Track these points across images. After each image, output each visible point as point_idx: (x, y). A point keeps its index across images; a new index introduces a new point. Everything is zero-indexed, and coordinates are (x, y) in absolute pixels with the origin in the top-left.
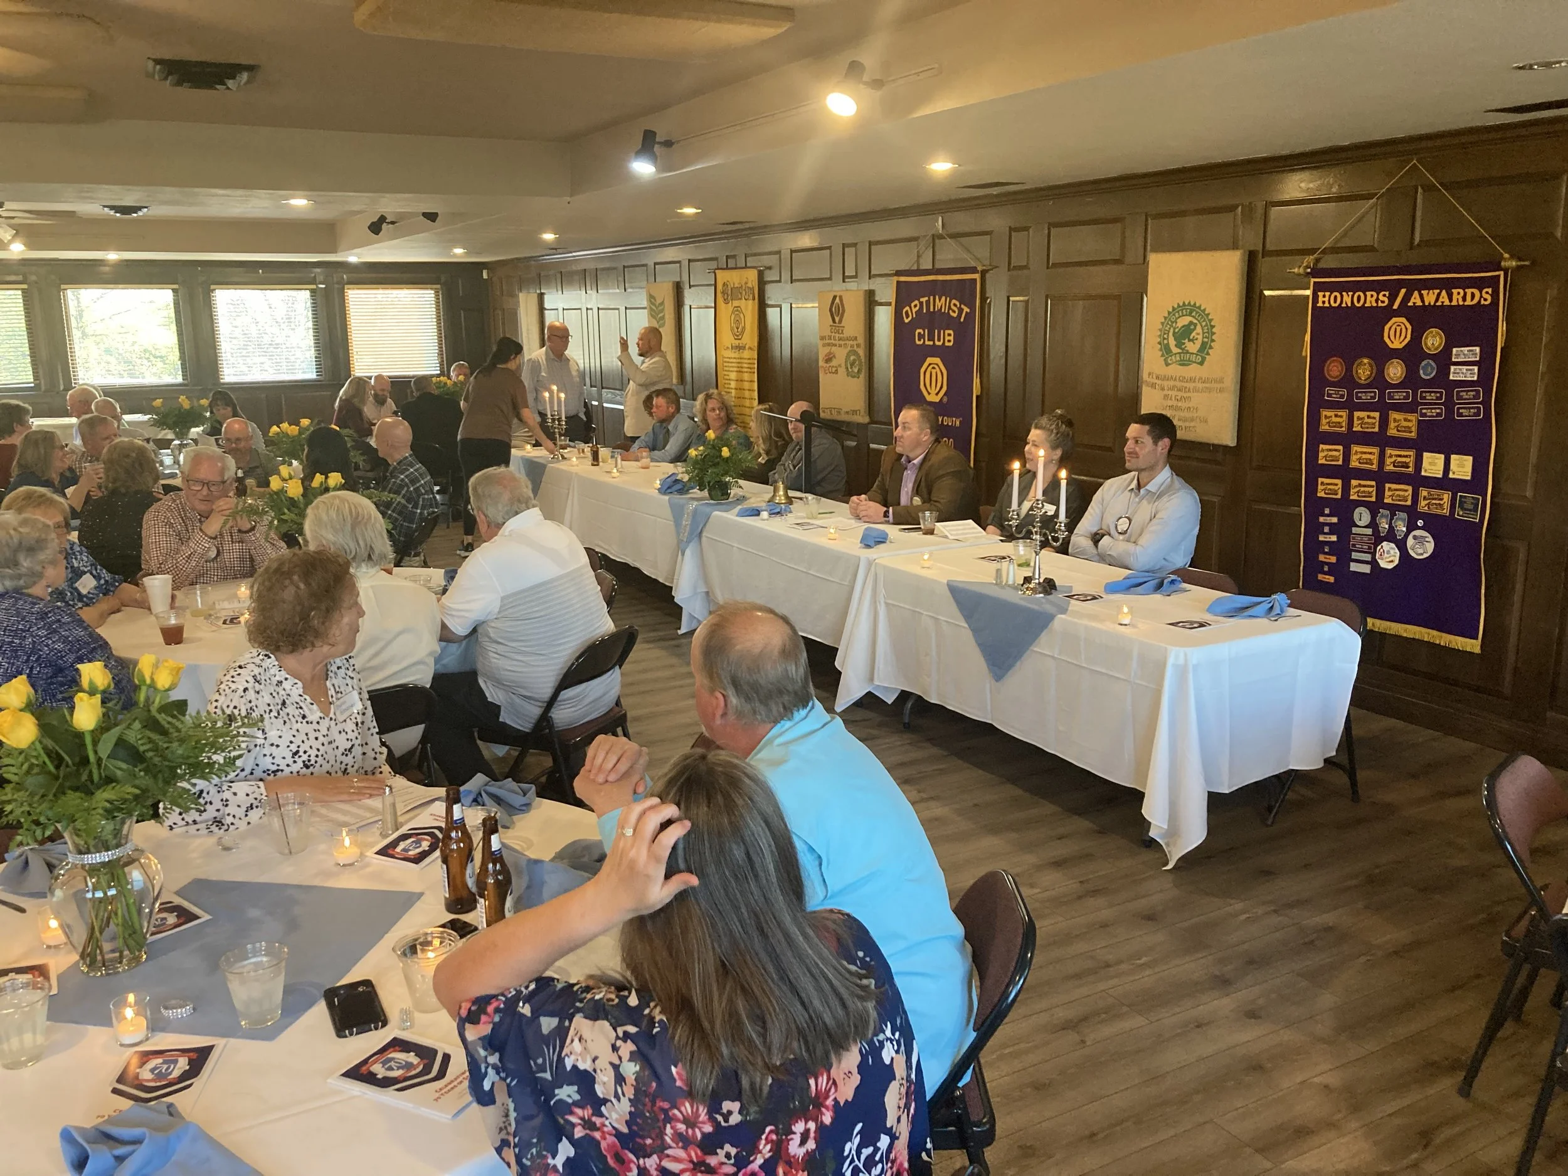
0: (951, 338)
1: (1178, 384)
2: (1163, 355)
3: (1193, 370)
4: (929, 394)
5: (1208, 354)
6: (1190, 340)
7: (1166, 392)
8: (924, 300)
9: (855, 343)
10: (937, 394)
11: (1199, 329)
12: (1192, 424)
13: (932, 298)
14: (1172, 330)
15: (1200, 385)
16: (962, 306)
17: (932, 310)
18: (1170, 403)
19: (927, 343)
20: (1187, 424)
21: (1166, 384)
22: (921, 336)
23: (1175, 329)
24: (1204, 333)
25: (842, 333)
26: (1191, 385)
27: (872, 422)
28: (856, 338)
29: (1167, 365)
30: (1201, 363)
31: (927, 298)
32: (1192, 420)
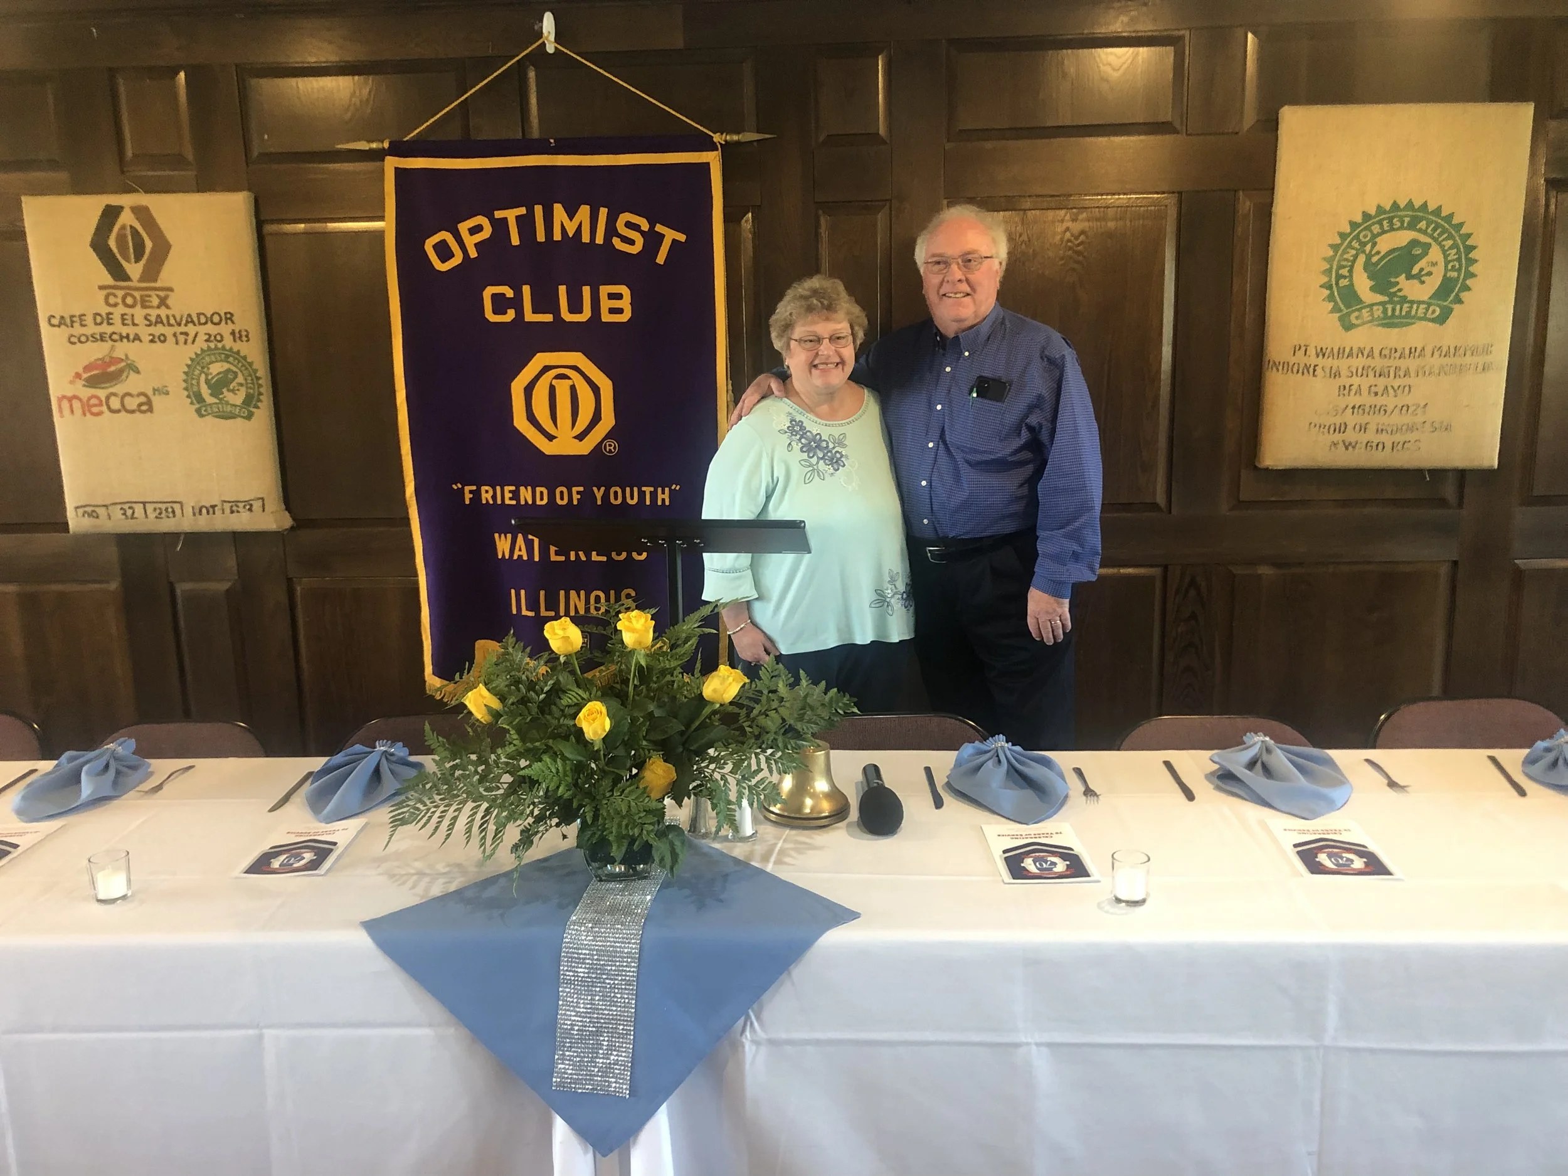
0: (626, 304)
1: (1378, 363)
2: (1336, 309)
3: (1417, 334)
4: (551, 438)
5: (1459, 301)
6: (1409, 277)
7: (1344, 380)
8: (511, 215)
9: (225, 329)
10: (581, 437)
11: (1435, 253)
12: (1411, 437)
13: (538, 210)
14: (1362, 259)
15: (1436, 361)
16: (659, 228)
17: (541, 237)
18: (1356, 400)
19: (530, 316)
20: (1399, 438)
21: (1343, 364)
22: (500, 304)
23: (1369, 257)
24: (1447, 263)
25: (163, 302)
26: (1412, 364)
27: (300, 523)
28: (229, 317)
29: (1348, 327)
30: (1442, 320)
31: (522, 211)
32: (1411, 428)
